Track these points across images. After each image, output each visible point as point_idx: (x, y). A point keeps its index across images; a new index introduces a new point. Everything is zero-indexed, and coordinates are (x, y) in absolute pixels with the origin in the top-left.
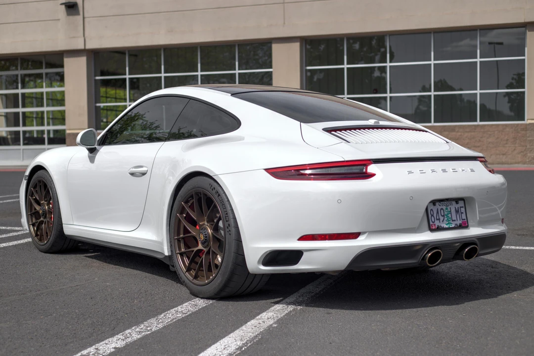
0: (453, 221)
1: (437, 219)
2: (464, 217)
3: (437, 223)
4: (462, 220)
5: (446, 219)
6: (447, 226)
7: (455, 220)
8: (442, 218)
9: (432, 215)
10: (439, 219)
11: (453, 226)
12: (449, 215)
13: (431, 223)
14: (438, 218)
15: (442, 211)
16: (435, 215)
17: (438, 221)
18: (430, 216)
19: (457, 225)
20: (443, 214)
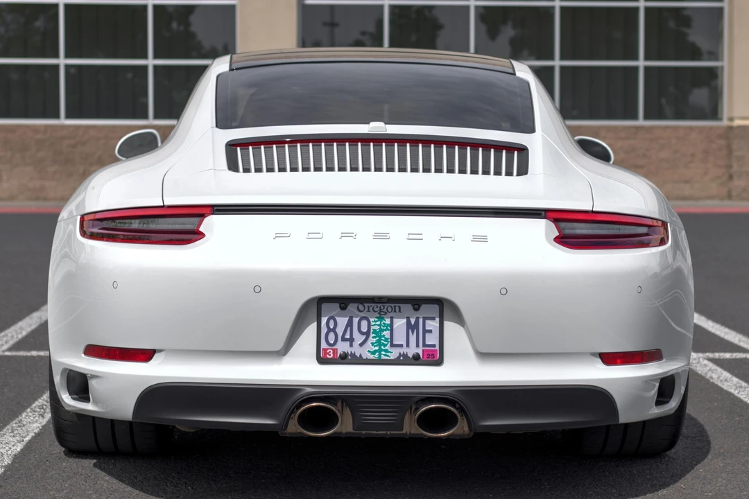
0: (392, 345)
1: (344, 339)
2: (432, 339)
3: (342, 347)
4: (424, 345)
5: (372, 340)
6: (372, 357)
7: (401, 346)
8: (359, 338)
9: (334, 330)
10: (351, 340)
11: (393, 356)
12: (387, 334)
13: (324, 345)
14: (348, 336)
15: (364, 323)
16: (340, 330)
17: (348, 343)
18: (324, 330)
19: (405, 356)
20: (364, 329)
